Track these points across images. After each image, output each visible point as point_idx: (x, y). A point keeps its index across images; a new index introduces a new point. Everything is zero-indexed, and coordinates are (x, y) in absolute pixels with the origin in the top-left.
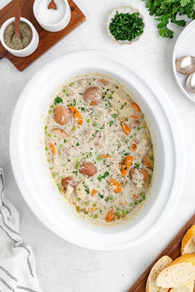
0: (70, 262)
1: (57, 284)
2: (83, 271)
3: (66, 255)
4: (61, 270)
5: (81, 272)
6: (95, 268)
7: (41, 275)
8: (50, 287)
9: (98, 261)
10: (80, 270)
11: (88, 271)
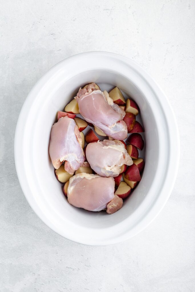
0: (61, 260)
1: (49, 282)
2: (74, 269)
3: (57, 253)
4: (52, 269)
5: (72, 270)
6: (85, 265)
7: (33, 273)
8: (42, 284)
9: (88, 258)
10: (71, 268)
11: (78, 269)
